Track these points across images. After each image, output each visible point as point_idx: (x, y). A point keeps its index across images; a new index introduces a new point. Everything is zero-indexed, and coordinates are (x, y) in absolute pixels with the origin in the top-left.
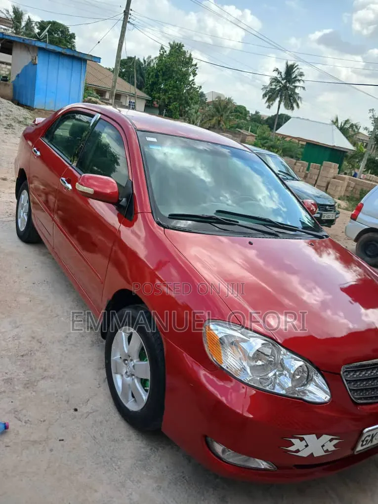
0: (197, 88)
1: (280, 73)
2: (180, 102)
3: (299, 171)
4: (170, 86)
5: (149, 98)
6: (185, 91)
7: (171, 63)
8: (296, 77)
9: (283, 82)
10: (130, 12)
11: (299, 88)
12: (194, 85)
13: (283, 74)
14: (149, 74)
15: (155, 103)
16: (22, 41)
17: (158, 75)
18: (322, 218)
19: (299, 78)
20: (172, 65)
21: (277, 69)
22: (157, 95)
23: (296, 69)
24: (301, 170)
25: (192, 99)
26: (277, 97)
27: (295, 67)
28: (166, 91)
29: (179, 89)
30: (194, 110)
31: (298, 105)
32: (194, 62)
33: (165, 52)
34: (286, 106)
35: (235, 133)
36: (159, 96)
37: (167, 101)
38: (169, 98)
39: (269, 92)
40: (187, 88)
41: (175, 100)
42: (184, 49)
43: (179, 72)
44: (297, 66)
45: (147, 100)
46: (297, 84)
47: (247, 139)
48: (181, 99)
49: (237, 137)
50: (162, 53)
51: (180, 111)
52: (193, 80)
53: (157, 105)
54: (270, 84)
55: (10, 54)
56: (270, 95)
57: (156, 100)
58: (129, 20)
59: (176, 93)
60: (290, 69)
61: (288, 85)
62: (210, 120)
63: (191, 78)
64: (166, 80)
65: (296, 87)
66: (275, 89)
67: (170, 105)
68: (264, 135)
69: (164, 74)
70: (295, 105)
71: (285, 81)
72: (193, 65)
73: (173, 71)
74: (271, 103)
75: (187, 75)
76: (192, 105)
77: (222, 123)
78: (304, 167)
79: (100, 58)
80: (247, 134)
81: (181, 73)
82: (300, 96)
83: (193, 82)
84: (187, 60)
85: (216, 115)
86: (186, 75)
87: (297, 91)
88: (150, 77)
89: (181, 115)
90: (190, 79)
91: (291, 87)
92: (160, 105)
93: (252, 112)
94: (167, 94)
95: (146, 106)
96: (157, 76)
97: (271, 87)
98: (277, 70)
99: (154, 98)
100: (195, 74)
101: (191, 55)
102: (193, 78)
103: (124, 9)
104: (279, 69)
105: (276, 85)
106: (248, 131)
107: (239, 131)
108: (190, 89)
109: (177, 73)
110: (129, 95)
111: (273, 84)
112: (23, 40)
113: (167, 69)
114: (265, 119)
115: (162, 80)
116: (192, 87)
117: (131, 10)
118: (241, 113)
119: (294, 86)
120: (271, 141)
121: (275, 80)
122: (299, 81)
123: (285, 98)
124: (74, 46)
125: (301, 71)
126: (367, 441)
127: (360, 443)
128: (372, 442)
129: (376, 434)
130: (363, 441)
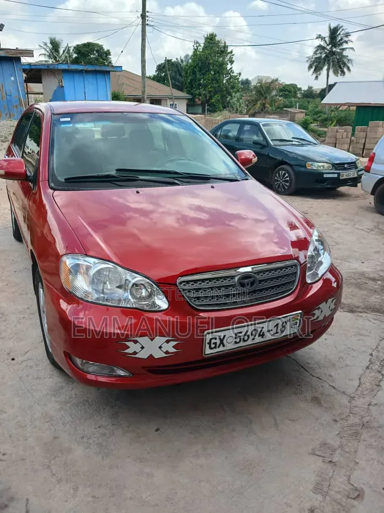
0: (237, 76)
1: (323, 39)
2: (221, 94)
3: (342, 138)
4: (209, 80)
5: (189, 96)
6: (224, 82)
7: (206, 56)
8: (342, 39)
9: (328, 48)
10: (147, 14)
11: (347, 50)
12: (233, 73)
13: (327, 39)
14: (187, 73)
15: (197, 100)
16: (46, 68)
17: (196, 71)
18: (341, 178)
19: (346, 39)
20: (207, 59)
21: (320, 35)
22: (197, 92)
23: (340, 30)
24: (345, 136)
25: (233, 88)
26: (324, 65)
27: (340, 29)
28: (205, 86)
29: (218, 81)
30: (236, 99)
31: (349, 69)
32: (229, 50)
33: (200, 45)
34: (336, 73)
35: (282, 113)
36: (199, 93)
37: (208, 95)
38: (210, 92)
39: (314, 62)
40: (226, 78)
41: (216, 93)
42: (217, 38)
43: (216, 63)
44: (342, 26)
45: (188, 99)
46: (345, 46)
47: (296, 117)
48: (222, 90)
49: (286, 117)
50: (196, 48)
51: (223, 103)
52: (231, 68)
53: (199, 102)
54: (315, 53)
55: (41, 82)
56: (317, 65)
57: (197, 97)
58: (147, 22)
59: (216, 85)
60: (334, 32)
61: (334, 49)
62: (254, 105)
63: (229, 67)
64: (203, 75)
65: (343, 49)
66: (321, 57)
67: (212, 99)
68: (317, 109)
69: (201, 69)
70: (345, 70)
71: (330, 46)
72: (229, 53)
73: (209, 64)
74: (318, 73)
75: (224, 64)
76: (234, 94)
77: (267, 105)
78: (347, 133)
79: (121, 67)
80: (296, 112)
81: (217, 64)
82: (349, 58)
83: (232, 71)
84: (222, 49)
85: (260, 99)
86: (222, 65)
87: (345, 53)
88: (188, 75)
89: (224, 107)
90: (228, 69)
91: (338, 51)
92: (202, 101)
93: (305, 88)
94: (207, 88)
95: (188, 105)
96: (194, 73)
97: (316, 56)
98: (319, 37)
99: (194, 96)
100: (232, 62)
101: (225, 43)
102: (231, 67)
103: (141, 13)
104: (322, 35)
105: (321, 53)
106: (296, 108)
107: (287, 111)
108: (230, 79)
109: (214, 64)
110: (169, 98)
111: (318, 52)
112: (48, 66)
113: (202, 63)
114: (318, 92)
115: (200, 75)
116: (231, 76)
117: (148, 12)
118: (290, 92)
119: (341, 49)
120: (325, 113)
121: (320, 47)
122: (346, 42)
123: (333, 64)
124: (110, 62)
125: (346, 31)
126: (215, 343)
127: (207, 346)
128: (224, 346)
129: (224, 336)
130: (210, 343)
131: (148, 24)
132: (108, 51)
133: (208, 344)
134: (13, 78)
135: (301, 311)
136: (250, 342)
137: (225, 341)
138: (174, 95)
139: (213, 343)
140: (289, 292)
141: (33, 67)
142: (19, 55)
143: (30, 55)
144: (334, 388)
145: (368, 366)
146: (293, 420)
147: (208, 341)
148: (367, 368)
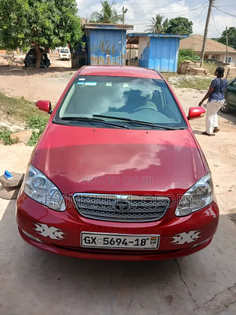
58: (213, 4)
126: (89, 241)
127: (83, 241)
128: (95, 243)
129: (95, 238)
130: (85, 239)
131: (213, 6)
132: (191, 22)
133: (84, 239)
134: (120, 42)
135: (159, 235)
136: (116, 245)
137: (96, 241)
138: (229, 51)
139: (88, 240)
140: (155, 220)
141: (135, 35)
142: (125, 29)
143: (131, 28)
144: (190, 294)
145: (230, 288)
146: (143, 307)
147: (83, 238)
148: (229, 289)
